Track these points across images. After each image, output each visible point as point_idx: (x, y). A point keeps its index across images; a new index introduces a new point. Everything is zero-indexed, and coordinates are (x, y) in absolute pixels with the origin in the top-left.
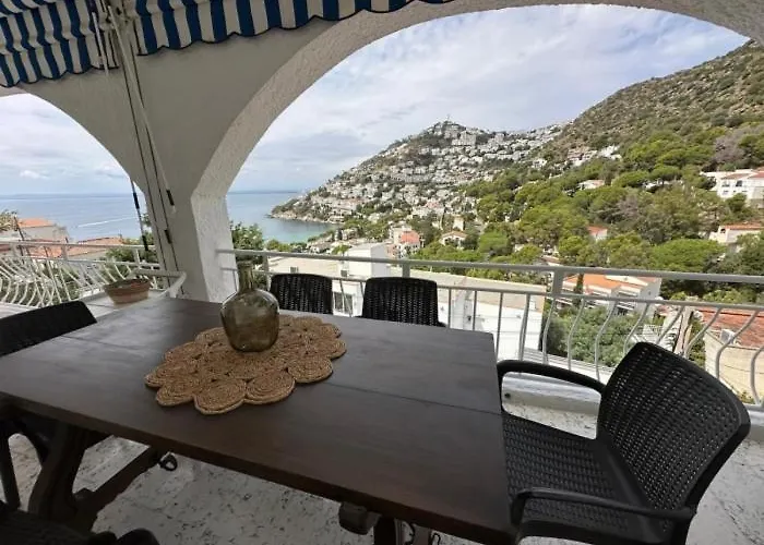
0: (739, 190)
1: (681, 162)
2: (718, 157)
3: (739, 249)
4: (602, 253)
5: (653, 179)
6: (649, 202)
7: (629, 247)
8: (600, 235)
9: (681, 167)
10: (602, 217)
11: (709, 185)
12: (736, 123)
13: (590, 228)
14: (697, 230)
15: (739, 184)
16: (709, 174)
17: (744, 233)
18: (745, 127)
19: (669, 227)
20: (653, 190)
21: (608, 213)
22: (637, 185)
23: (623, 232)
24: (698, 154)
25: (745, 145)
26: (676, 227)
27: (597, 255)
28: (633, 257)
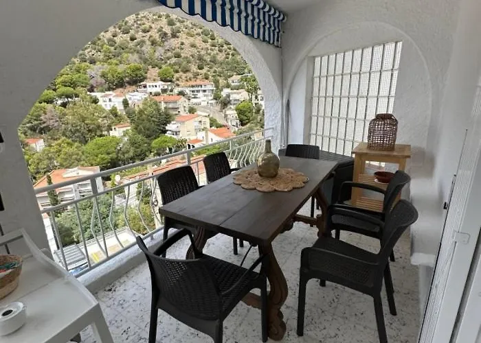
0: (112, 104)
1: (73, 84)
2: (92, 82)
3: (126, 139)
4: (50, 159)
5: (60, 97)
6: (65, 115)
7: (67, 149)
8: (39, 145)
9: (74, 89)
10: (33, 129)
11: (95, 101)
12: (93, 62)
13: (27, 140)
14: (102, 131)
15: (110, 100)
16: (93, 94)
17: (125, 129)
18: (98, 65)
19: (85, 131)
20: (64, 105)
21: (37, 125)
22: (50, 101)
23: (56, 139)
24: (81, 80)
25: (103, 76)
26: (89, 131)
27: (46, 162)
28: (74, 157)
